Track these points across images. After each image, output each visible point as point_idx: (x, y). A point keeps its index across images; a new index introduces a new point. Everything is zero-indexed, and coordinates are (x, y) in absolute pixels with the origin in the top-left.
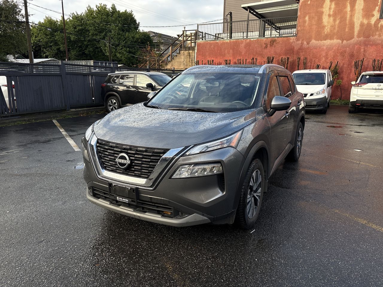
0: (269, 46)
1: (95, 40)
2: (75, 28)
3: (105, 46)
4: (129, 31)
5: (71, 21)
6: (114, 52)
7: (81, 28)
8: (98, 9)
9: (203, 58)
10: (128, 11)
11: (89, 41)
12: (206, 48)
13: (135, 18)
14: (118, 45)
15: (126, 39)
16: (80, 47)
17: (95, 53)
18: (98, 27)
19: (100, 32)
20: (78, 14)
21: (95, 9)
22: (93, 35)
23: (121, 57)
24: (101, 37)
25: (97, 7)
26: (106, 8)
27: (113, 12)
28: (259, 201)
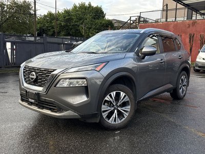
0: (191, 26)
1: (76, 25)
2: (65, 18)
3: (82, 28)
4: (98, 19)
5: (62, 13)
7: (68, 17)
8: (80, 5)
10: (98, 6)
11: (72, 25)
13: (103, 10)
14: (91, 28)
15: (96, 24)
16: (67, 29)
17: (76, 33)
18: (79, 17)
19: (80, 20)
20: (68, 9)
21: (78, 5)
22: (75, 22)
24: (80, 23)
26: (85, 5)
27: (89, 7)
28: (127, 114)
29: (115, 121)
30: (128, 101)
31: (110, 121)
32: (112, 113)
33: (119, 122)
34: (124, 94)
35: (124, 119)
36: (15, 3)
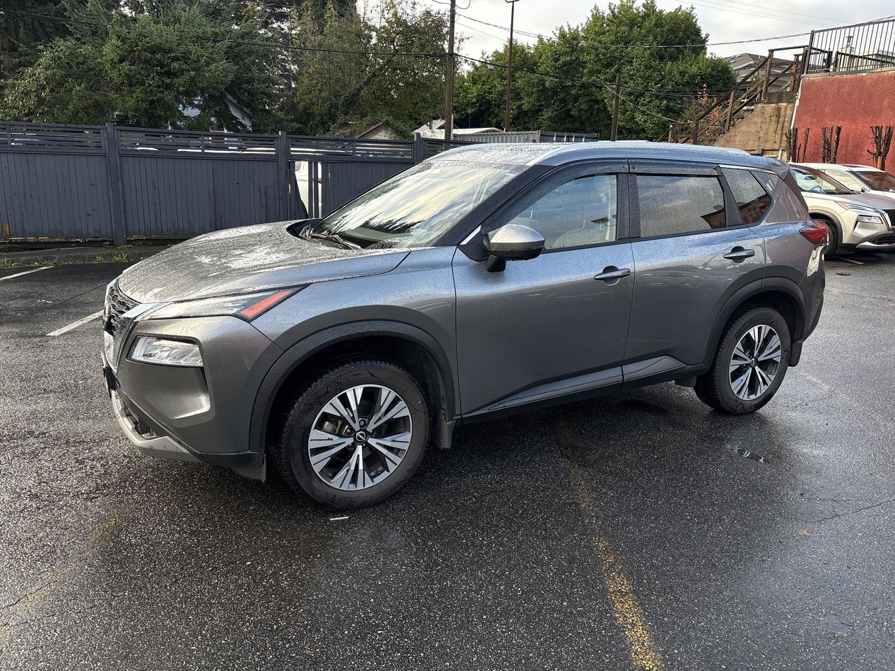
2: (557, 60)
5: (553, 43)
6: (632, 111)
7: (568, 58)
8: (613, 12)
9: (815, 120)
10: (684, 8)
11: (580, 87)
12: (826, 94)
13: (699, 24)
14: (642, 95)
15: (664, 78)
16: (563, 101)
17: (592, 114)
18: (604, 54)
19: (609, 65)
20: (571, 28)
22: (591, 73)
23: (645, 121)
24: (608, 76)
25: (610, 8)
26: (631, 7)
27: (646, 16)
28: (398, 460)
29: (354, 480)
30: (405, 418)
31: (336, 482)
32: (344, 456)
33: (369, 484)
34: (393, 394)
35: (385, 474)
36: (399, 22)
